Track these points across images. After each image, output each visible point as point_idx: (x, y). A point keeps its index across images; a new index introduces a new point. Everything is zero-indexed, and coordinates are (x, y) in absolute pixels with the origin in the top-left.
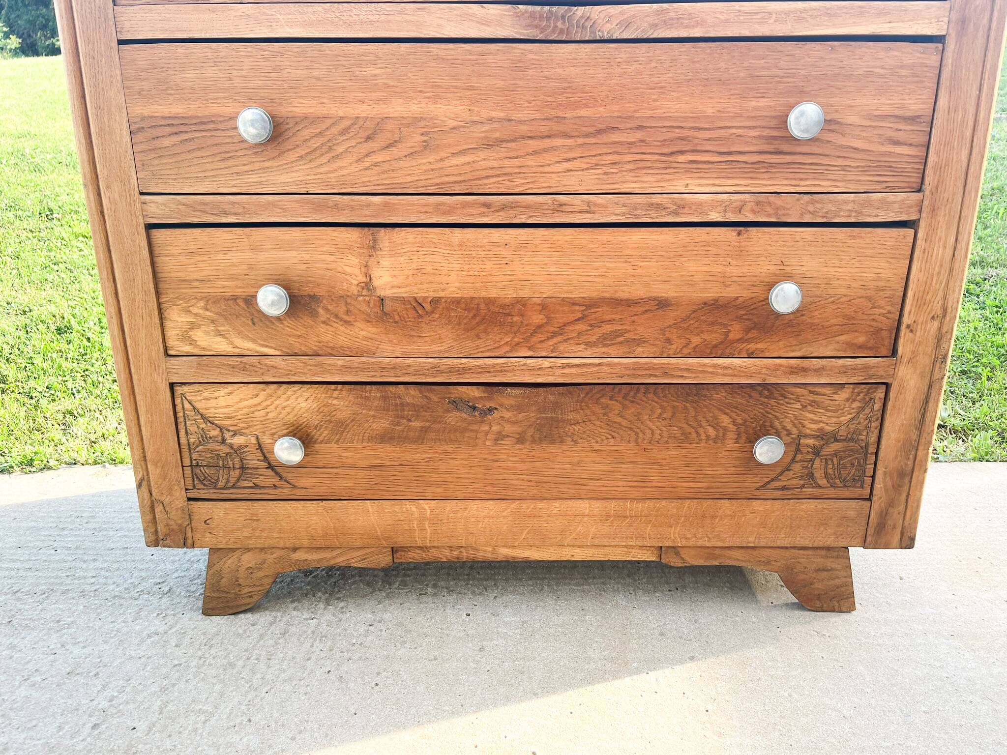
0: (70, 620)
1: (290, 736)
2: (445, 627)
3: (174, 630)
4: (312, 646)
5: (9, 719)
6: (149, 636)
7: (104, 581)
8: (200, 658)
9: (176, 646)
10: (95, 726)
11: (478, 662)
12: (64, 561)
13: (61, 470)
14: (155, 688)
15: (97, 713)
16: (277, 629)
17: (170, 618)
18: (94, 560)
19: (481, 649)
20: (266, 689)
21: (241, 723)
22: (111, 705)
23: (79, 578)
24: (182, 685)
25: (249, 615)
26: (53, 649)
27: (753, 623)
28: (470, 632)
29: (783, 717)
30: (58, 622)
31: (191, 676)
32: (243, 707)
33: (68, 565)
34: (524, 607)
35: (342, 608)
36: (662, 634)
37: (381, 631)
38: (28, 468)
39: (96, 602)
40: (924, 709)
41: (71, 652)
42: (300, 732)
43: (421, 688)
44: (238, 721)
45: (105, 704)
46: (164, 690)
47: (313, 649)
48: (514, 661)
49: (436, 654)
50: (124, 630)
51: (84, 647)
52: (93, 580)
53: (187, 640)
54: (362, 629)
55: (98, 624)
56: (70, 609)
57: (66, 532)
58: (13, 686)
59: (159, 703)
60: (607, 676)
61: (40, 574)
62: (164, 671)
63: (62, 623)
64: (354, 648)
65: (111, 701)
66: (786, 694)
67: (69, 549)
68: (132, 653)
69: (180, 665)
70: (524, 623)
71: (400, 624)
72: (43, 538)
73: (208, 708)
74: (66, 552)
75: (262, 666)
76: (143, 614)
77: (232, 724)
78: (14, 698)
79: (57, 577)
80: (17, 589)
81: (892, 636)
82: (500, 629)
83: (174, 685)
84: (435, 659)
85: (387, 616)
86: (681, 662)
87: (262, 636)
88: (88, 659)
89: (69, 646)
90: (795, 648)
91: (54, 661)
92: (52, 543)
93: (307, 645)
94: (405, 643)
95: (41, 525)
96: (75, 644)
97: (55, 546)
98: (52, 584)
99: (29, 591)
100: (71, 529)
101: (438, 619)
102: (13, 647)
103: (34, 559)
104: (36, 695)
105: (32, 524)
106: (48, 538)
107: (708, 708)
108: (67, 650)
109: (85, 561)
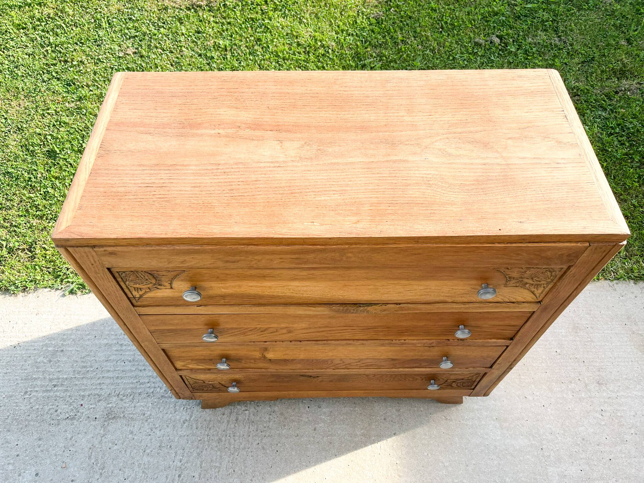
0: (149, 413)
1: (250, 479)
2: (300, 415)
3: (193, 418)
4: (249, 428)
5: (146, 474)
6: (184, 423)
7: (153, 385)
8: (208, 436)
9: (196, 428)
10: (179, 476)
11: (314, 437)
12: (131, 371)
14: (195, 454)
15: (178, 469)
16: (233, 418)
17: (189, 410)
18: (145, 370)
19: (315, 429)
20: (237, 454)
21: (231, 473)
22: (182, 464)
23: (142, 384)
24: (204, 452)
25: (220, 409)
26: (148, 433)
27: (422, 411)
28: (310, 419)
29: (423, 466)
30: (144, 414)
31: (206, 447)
32: (231, 464)
33: (134, 374)
34: (331, 401)
35: (257, 403)
36: (385, 419)
37: (275, 418)
38: (84, 291)
39: (155, 400)
40: (474, 462)
41: (156, 434)
42: (253, 477)
43: (294, 453)
44: (230, 471)
45: (179, 464)
46: (199, 454)
47: (250, 430)
48: (327, 437)
49: (298, 432)
50: (173, 419)
51: (160, 430)
52: (149, 385)
53: (199, 425)
54: (268, 417)
55: (161, 415)
56: (146, 406)
57: (124, 348)
58: (141, 455)
59: (199, 463)
60: (362, 445)
61: (124, 381)
62: (196, 444)
63: (146, 415)
64: (266, 429)
65: (181, 462)
66: (426, 454)
67: (130, 361)
68: (180, 433)
69: (201, 440)
70: (331, 412)
71: (282, 414)
72: (115, 353)
73: (217, 464)
74: (130, 364)
75: (232, 441)
76: (177, 408)
77: (228, 473)
78: (144, 462)
79: (132, 383)
80: (118, 392)
81: (473, 419)
82: (322, 417)
83: (202, 452)
84: (298, 436)
85: (276, 409)
86: (390, 436)
87: (228, 422)
88: (164, 438)
89: (154, 430)
90: (435, 427)
91: (151, 440)
92: (120, 357)
93: (247, 427)
94: (285, 425)
95: (110, 342)
96: (156, 428)
97: (123, 359)
98: (132, 388)
99: (124, 393)
100: (125, 345)
101: (297, 410)
102: (132, 433)
103: (117, 369)
104: (151, 460)
105: (105, 341)
106: (117, 353)
107: (398, 462)
108: (154, 432)
109: (141, 371)
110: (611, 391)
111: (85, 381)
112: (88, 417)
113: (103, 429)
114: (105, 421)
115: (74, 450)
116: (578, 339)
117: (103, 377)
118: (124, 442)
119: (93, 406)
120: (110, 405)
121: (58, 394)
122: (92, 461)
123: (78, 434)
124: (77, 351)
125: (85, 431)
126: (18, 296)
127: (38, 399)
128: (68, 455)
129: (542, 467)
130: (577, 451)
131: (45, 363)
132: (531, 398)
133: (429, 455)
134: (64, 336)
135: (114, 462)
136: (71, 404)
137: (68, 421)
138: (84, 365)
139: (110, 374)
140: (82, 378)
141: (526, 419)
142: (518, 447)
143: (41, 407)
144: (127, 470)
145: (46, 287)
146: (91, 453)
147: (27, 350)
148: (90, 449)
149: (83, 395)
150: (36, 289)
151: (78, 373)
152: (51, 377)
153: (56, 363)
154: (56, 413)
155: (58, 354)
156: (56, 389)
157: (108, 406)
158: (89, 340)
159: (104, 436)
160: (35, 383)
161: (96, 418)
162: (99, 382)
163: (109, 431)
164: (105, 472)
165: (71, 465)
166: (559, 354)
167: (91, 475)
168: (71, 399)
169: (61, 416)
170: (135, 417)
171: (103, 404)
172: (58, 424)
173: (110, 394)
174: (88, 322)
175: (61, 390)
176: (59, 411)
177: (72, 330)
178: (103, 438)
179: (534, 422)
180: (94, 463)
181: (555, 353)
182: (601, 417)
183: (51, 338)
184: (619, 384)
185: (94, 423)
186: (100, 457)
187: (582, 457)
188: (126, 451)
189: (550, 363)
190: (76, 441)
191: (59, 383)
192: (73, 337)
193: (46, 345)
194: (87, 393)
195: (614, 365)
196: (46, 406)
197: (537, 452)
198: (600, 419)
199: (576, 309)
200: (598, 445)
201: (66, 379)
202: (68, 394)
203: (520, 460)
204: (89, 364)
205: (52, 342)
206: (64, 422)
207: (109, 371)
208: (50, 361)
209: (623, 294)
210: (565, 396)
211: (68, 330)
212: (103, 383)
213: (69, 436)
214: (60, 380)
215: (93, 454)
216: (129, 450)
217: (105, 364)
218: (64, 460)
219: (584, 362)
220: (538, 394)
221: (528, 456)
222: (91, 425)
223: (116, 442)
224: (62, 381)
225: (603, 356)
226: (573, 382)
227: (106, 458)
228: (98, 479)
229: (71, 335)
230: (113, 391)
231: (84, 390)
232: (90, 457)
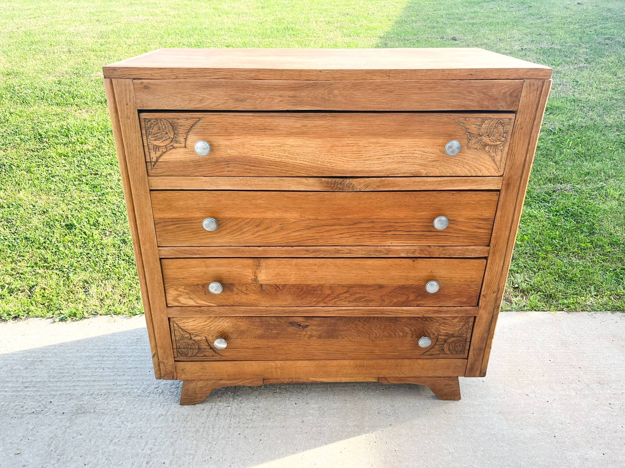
0: (122, 409)
1: (229, 465)
2: (286, 410)
3: (169, 413)
4: (230, 421)
5: (110, 461)
6: (159, 417)
7: (131, 387)
8: (184, 428)
9: (172, 421)
10: (147, 463)
11: (302, 428)
12: (110, 376)
13: (90, 318)
14: (168, 443)
15: (146, 456)
16: (214, 412)
17: (166, 407)
18: (124, 375)
19: (303, 422)
20: (215, 443)
21: (208, 459)
22: (152, 452)
23: (119, 385)
24: (179, 441)
25: (200, 405)
26: (118, 425)
27: (418, 406)
28: (297, 413)
29: (425, 453)
30: (117, 410)
31: (182, 437)
32: (207, 452)
33: (112, 378)
34: (320, 399)
35: (240, 401)
36: (378, 413)
37: (259, 412)
38: (75, 318)
39: (131, 399)
40: (482, 449)
41: (127, 426)
42: (233, 463)
43: (279, 442)
44: (207, 458)
45: (149, 452)
46: (172, 443)
47: (231, 422)
48: (317, 428)
49: (284, 424)
50: (148, 413)
51: (132, 423)
52: (126, 386)
53: (176, 419)
54: (251, 411)
55: (135, 411)
56: (120, 403)
57: (105, 358)
58: (107, 444)
59: (171, 450)
60: (355, 434)
61: (101, 384)
62: (170, 434)
63: (119, 411)
64: (248, 422)
65: (151, 450)
66: (428, 442)
67: (110, 368)
68: (154, 425)
69: (176, 431)
70: (320, 407)
71: (267, 409)
72: (95, 362)
73: (192, 452)
74: (109, 370)
75: (211, 431)
76: (154, 405)
77: (204, 459)
78: (109, 450)
79: (109, 385)
80: (92, 392)
81: (475, 413)
82: (310, 411)
83: (176, 441)
84: (284, 427)
85: (261, 405)
86: (386, 427)
87: (208, 416)
88: (135, 429)
89: (125, 423)
90: (434, 419)
91: (121, 431)
92: (101, 365)
93: (228, 420)
94: (270, 419)
95: (92, 354)
96: (128, 422)
97: (103, 367)
98: (108, 389)
99: (98, 393)
100: (107, 357)
101: (283, 406)
102: (100, 425)
103: (94, 374)
104: (118, 448)
105: (88, 354)
106: (97, 362)
107: (396, 449)
108: (125, 425)
109: (119, 376)
110: (615, 389)
111: (59, 384)
112: (56, 412)
113: (69, 421)
114: (73, 415)
115: (33, 439)
116: (569, 351)
117: (79, 381)
118: (90, 432)
119: (63, 403)
120: (82, 403)
121: (28, 393)
122: (51, 449)
123: (42, 425)
124: (57, 361)
125: (50, 423)
126: (8, 323)
127: (6, 397)
128: (25, 443)
129: (558, 452)
130: (593, 437)
131: (21, 370)
132: (533, 396)
133: (431, 443)
134: (45, 351)
135: (75, 449)
136: (39, 402)
137: (32, 415)
138: (61, 371)
139: (88, 379)
140: (57, 382)
141: (532, 413)
142: (528, 436)
143: (7, 404)
144: (88, 456)
145: (37, 317)
146: (52, 442)
147: (5, 360)
148: (51, 438)
149: (54, 395)
150: (27, 318)
151: (53, 378)
152: (24, 380)
153: (32, 370)
154: (21, 409)
155: (36, 363)
156: (26, 389)
157: (79, 403)
158: (70, 353)
159: (69, 427)
160: (6, 385)
161: (63, 413)
162: (74, 384)
163: (75, 423)
164: (63, 458)
165: (26, 452)
166: (554, 362)
167: (47, 460)
168: (41, 398)
169: (27, 411)
170: (105, 412)
171: (74, 402)
172: (22, 418)
173: (83, 394)
174: (72, 340)
175: (32, 391)
176: (26, 407)
177: (55, 346)
178: (68, 429)
179: (541, 414)
180: (53, 450)
181: (549, 362)
182: (610, 409)
183: (31, 352)
184: (622, 384)
185: (60, 417)
186: (61, 445)
187: (600, 442)
188: (90, 440)
189: (546, 369)
190: (37, 432)
191: (31, 385)
192: (54, 351)
193: (27, 357)
194: (59, 393)
195: (611, 370)
196: (13, 403)
197: (550, 439)
198: (610, 411)
199: (561, 331)
200: (615, 432)
201: (40, 382)
202: (39, 394)
203: (533, 447)
204: (66, 371)
205: (32, 355)
206: (29, 416)
207: (86, 376)
208: (27, 368)
209: (604, 320)
210: (568, 393)
211: (51, 346)
212: (78, 385)
213: (31, 427)
214: (33, 383)
215: (54, 442)
216: (95, 440)
217: (83, 371)
218: (19, 448)
219: (580, 368)
220: (539, 392)
221: (541, 443)
222: (57, 419)
223: (82, 432)
224: (35, 384)
225: (598, 363)
226: (573, 383)
227: (67, 446)
228: (54, 464)
229: (53, 349)
230: (88, 391)
231: (57, 391)
232: (49, 446)
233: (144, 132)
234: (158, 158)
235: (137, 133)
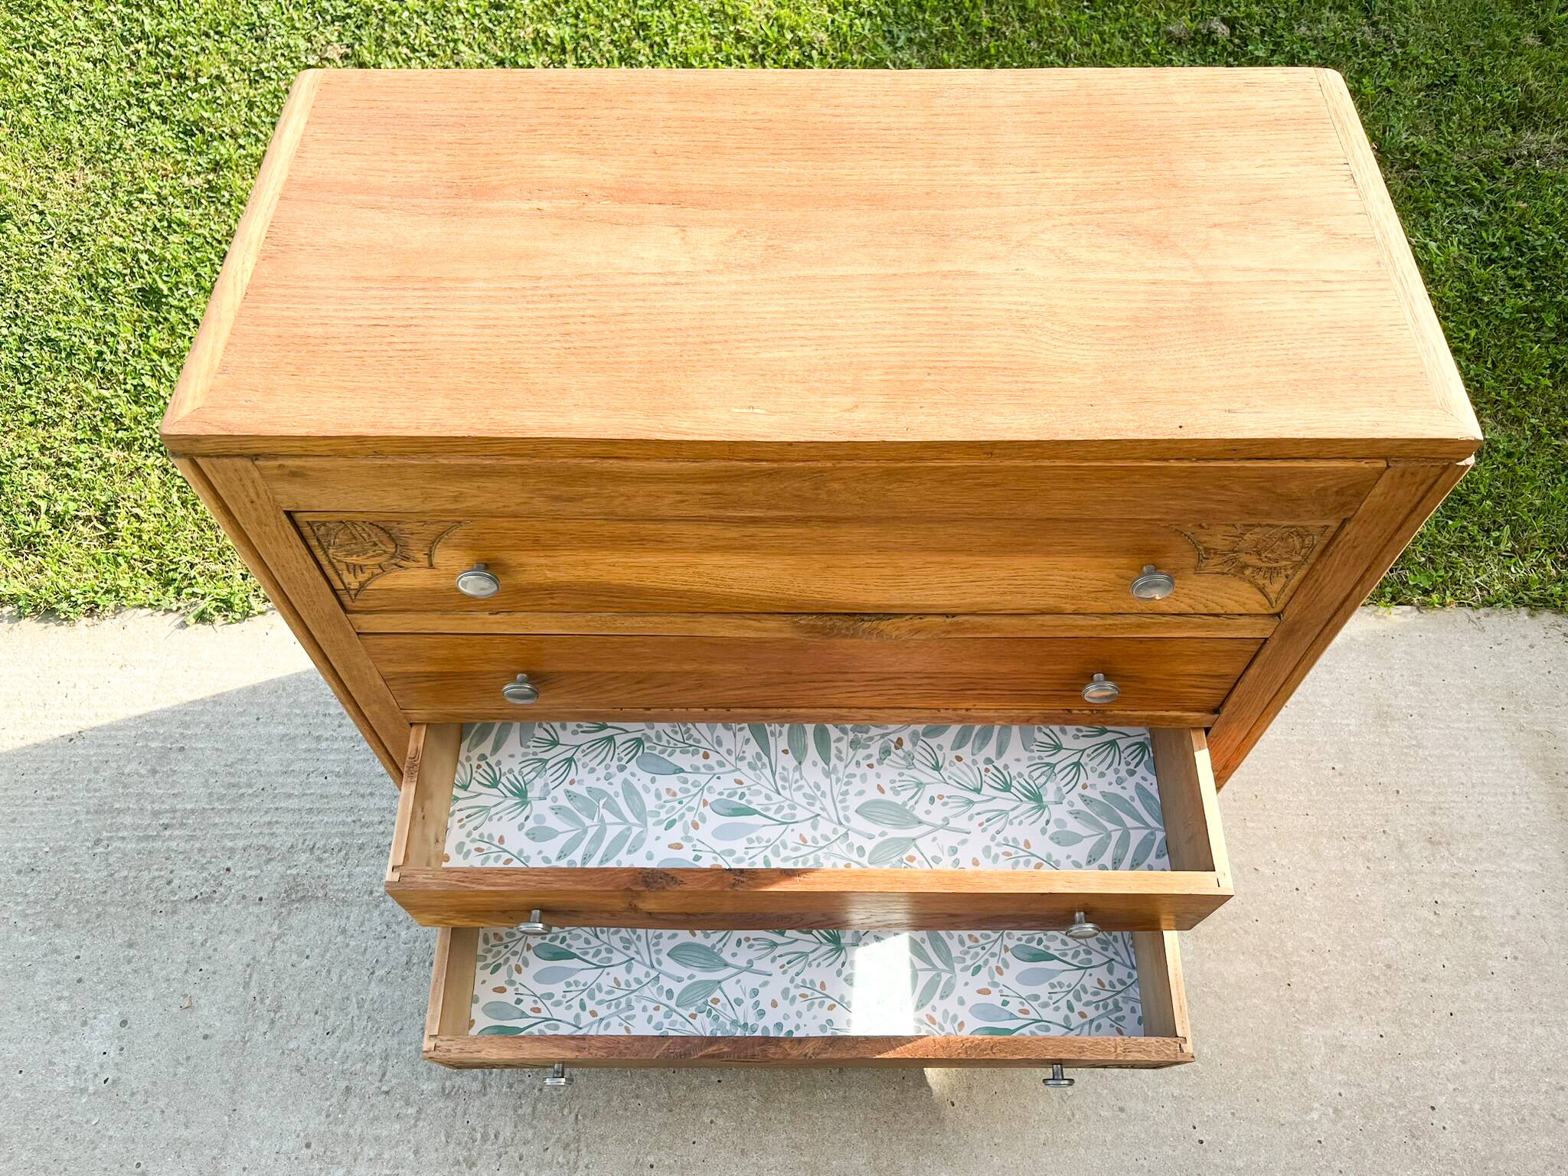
12: (342, 796)
13: (269, 613)
18: (371, 794)
23: (366, 825)
30: (371, 893)
33: (347, 802)
38: (231, 615)
51: (408, 928)
52: (381, 828)
56: (376, 873)
57: (324, 745)
58: (364, 982)
61: (326, 819)
63: (376, 894)
67: (338, 775)
72: (304, 756)
74: (339, 781)
78: (370, 997)
79: (344, 823)
80: (312, 843)
88: (417, 944)
89: (394, 927)
91: (387, 948)
92: (316, 764)
95: (292, 731)
96: (399, 923)
97: (322, 769)
98: (343, 834)
99: (325, 845)
100: (327, 739)
102: (344, 931)
103: (308, 792)
104: (388, 992)
105: (282, 730)
106: (309, 756)
108: (394, 932)
109: (363, 796)
110: (1459, 860)
111: (235, 818)
112: (244, 897)
113: (277, 922)
114: (282, 906)
115: (212, 969)
116: (1387, 740)
117: (277, 809)
118: (326, 950)
119: (253, 873)
120: (294, 871)
121: (173, 844)
122: (252, 993)
123: (221, 933)
124: (217, 749)
125: (237, 926)
126: (78, 626)
127: (126, 855)
128: (196, 980)
129: (1287, 1026)
130: (1372, 991)
131: (142, 776)
132: (1268, 872)
134: (185, 716)
135: (302, 995)
136: (203, 868)
137: (195, 905)
138: (232, 781)
139: (294, 803)
140: (229, 811)
141: (1255, 918)
142: (1232, 980)
143: (133, 874)
144: (332, 1012)
145: (141, 606)
146: (251, 975)
147: (99, 746)
148: (248, 966)
149: (232, 848)
150: (119, 609)
151: (218, 799)
152: (157, 806)
153: (168, 777)
154: (169, 888)
155: (173, 755)
156: (167, 833)
157: (289, 872)
158: (243, 725)
159: (279, 937)
160: (119, 820)
161: (261, 899)
162: (267, 818)
163: (291, 928)
164: (281, 1017)
165: (202, 1001)
166: (1341, 774)
167: (249, 1023)
168: (204, 856)
169: (181, 894)
170: (350, 897)
171: (277, 868)
172: (174, 912)
173: (292, 847)
174: (240, 685)
175: (180, 837)
176: (176, 882)
177: (203, 702)
178: (278, 944)
179: (1273, 923)
180: (258, 998)
181: (1331, 772)
182: (1432, 917)
183: (154, 720)
184: (1480, 845)
185: (255, 909)
186: (271, 985)
187: (1383, 1005)
188: (329, 971)
189: (1318, 793)
190: (215, 950)
191: (174, 821)
192: (205, 718)
193: (145, 736)
194: (240, 844)
195: (1469, 802)
196: (146, 872)
197: (1278, 991)
198: (1431, 922)
199: (1385, 672)
200: (1424, 980)
201: (193, 811)
202: (198, 845)
203: (1236, 1008)
204: (244, 780)
205: (157, 729)
206: (188, 908)
207: (289, 796)
208: (154, 772)
209: (1502, 640)
210: (1348, 868)
211: (194, 703)
212: (277, 822)
213: (200, 939)
214: (178, 814)
215: (255, 976)
216: (338, 971)
217: (280, 780)
218: (187, 992)
219: (1398, 792)
220: (1285, 862)
221: (1255, 1000)
222: (250, 914)
223: (308, 951)
224: (182, 817)
225: (1445, 780)
226: (1370, 837)
227: (284, 986)
228: (265, 1033)
229: (202, 713)
230: (301, 841)
231: (234, 837)
232: (246, 986)
233: (313, 543)
234: (362, 586)
235: (295, 549)
